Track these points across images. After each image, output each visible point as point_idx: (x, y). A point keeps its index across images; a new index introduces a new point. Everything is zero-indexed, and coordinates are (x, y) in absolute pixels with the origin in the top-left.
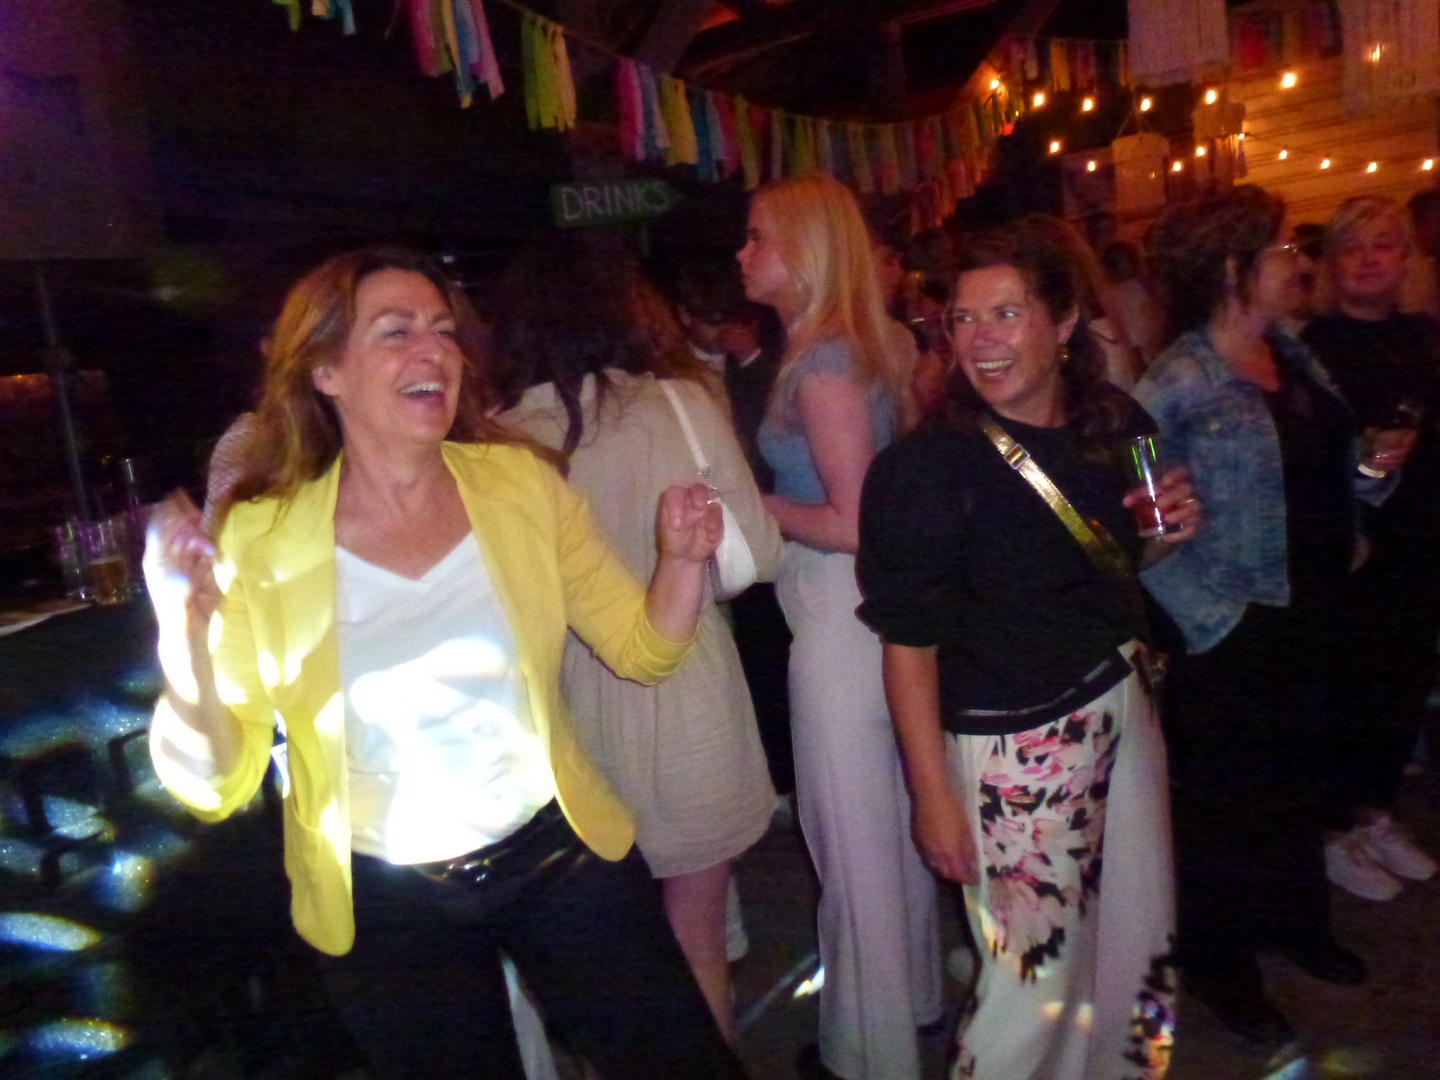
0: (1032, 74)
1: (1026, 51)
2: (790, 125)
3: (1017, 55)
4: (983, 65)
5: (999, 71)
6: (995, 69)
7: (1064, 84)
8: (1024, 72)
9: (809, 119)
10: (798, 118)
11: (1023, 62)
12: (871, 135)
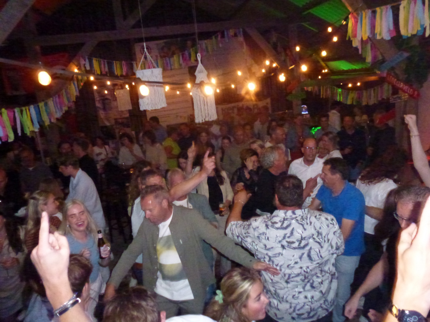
0: (88, 68)
1: (85, 60)
2: (22, 112)
3: (82, 62)
4: (71, 63)
5: (77, 66)
6: (76, 65)
7: (99, 72)
8: (85, 67)
9: (27, 108)
10: (24, 108)
11: (85, 64)
12: (46, 104)
